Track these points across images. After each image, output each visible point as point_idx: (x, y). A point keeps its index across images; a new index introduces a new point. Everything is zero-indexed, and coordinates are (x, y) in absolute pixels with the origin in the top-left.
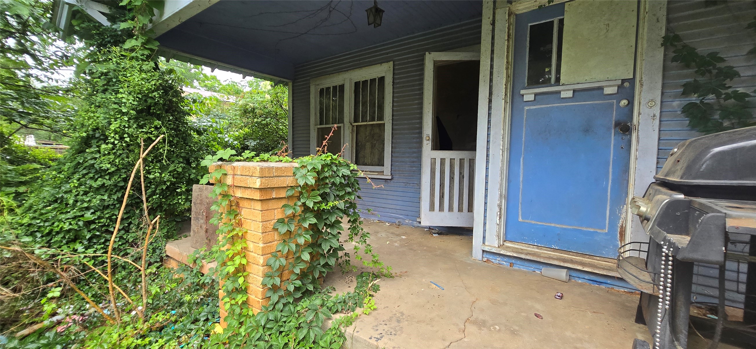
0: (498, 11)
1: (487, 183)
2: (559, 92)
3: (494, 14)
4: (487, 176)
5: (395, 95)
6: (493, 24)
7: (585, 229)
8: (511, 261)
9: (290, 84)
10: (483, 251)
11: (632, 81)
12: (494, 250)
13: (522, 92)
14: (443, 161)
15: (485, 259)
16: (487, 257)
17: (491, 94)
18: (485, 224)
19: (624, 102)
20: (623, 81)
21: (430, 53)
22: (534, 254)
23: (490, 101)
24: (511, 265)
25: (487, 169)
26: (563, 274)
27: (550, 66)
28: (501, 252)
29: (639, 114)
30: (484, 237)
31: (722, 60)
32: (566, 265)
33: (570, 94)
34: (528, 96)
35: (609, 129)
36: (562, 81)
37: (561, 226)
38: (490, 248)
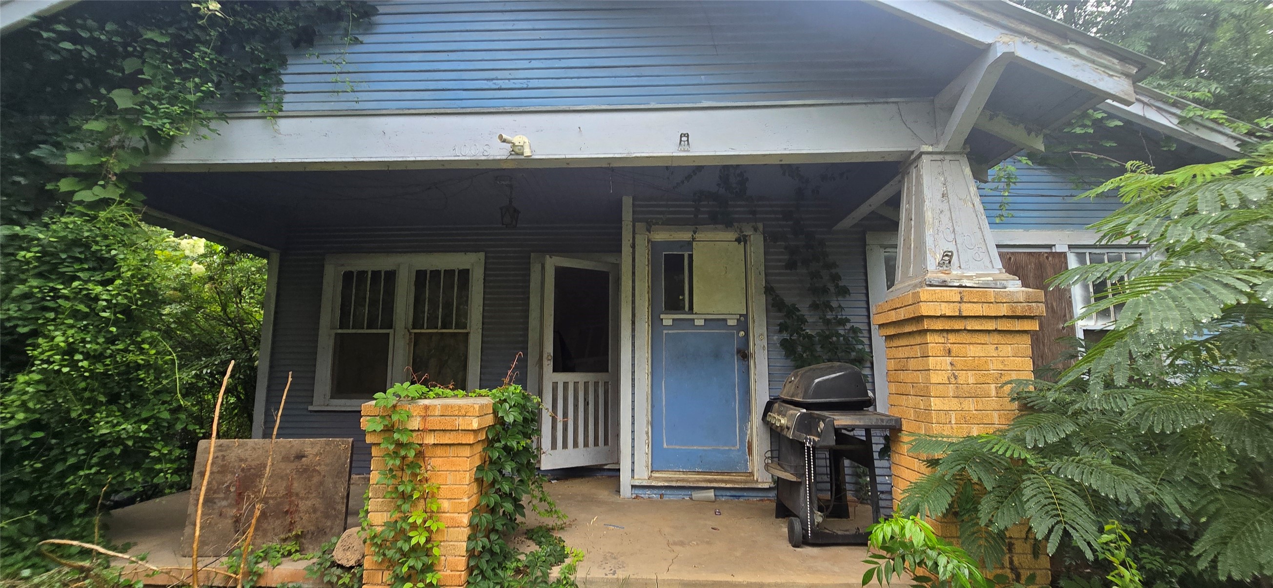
0: (637, 236)
1: (633, 409)
2: (693, 320)
3: (634, 238)
4: (633, 402)
5: (486, 296)
6: (633, 246)
7: (722, 448)
8: (661, 493)
9: (276, 256)
10: (633, 486)
11: (746, 316)
12: (645, 483)
13: (662, 316)
14: (566, 384)
15: (634, 496)
16: (637, 491)
17: (634, 315)
18: (633, 455)
19: (742, 333)
20: (741, 315)
21: (551, 257)
22: (683, 480)
23: (633, 323)
24: (662, 496)
25: (633, 394)
26: (711, 494)
27: (683, 295)
28: (653, 484)
29: (755, 345)
30: (633, 471)
31: (799, 311)
32: (712, 485)
33: (702, 323)
34: (667, 321)
35: (733, 355)
36: (695, 310)
37: (702, 448)
38: (640, 481)
